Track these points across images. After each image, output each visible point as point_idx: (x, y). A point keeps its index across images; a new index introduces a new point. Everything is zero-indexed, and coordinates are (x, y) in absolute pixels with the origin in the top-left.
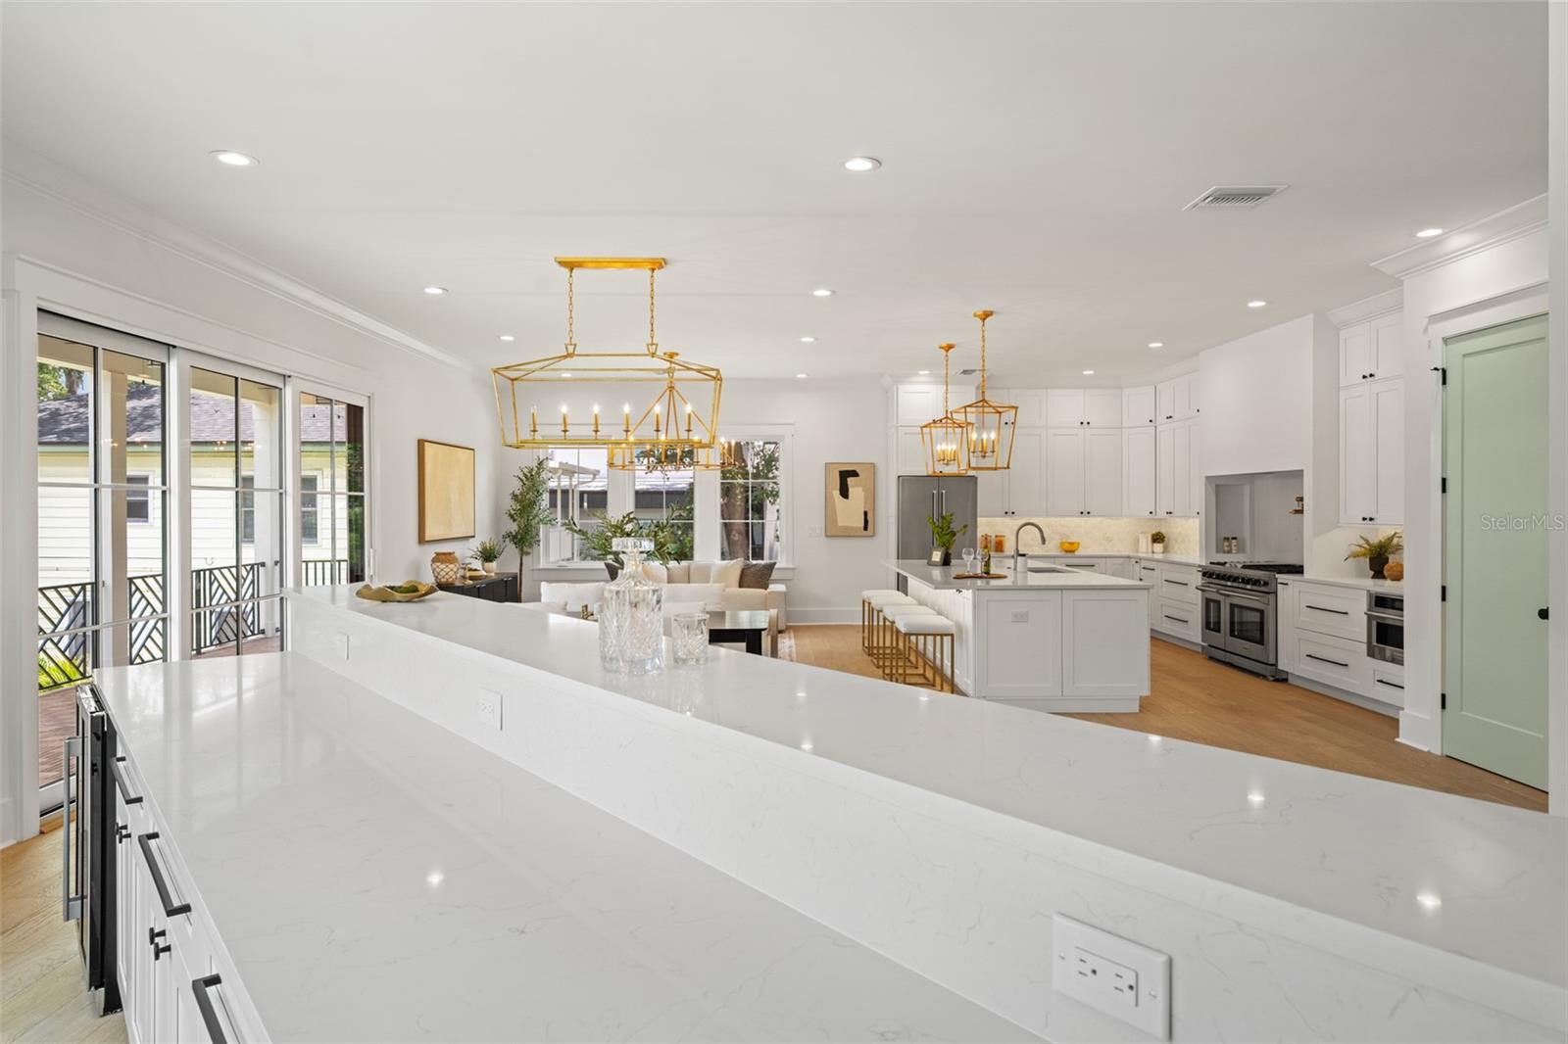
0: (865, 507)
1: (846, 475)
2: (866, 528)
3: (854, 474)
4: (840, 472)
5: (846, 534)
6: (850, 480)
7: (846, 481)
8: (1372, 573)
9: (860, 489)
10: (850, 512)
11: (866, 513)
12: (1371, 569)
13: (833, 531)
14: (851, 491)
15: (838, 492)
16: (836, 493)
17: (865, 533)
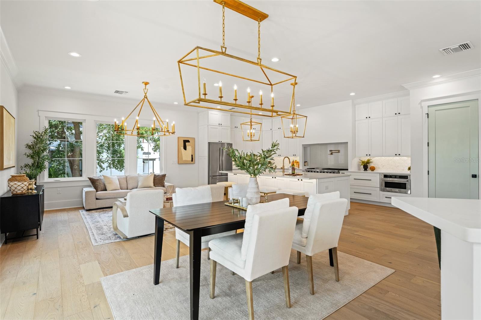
0: (192, 154)
1: (185, 142)
2: (192, 161)
3: (188, 141)
4: (184, 140)
5: (186, 163)
6: (187, 143)
7: (186, 144)
8: (364, 169)
9: (190, 147)
10: (186, 155)
11: (192, 155)
12: (364, 168)
13: (181, 162)
14: (187, 147)
15: (183, 148)
16: (182, 148)
17: (192, 162)
